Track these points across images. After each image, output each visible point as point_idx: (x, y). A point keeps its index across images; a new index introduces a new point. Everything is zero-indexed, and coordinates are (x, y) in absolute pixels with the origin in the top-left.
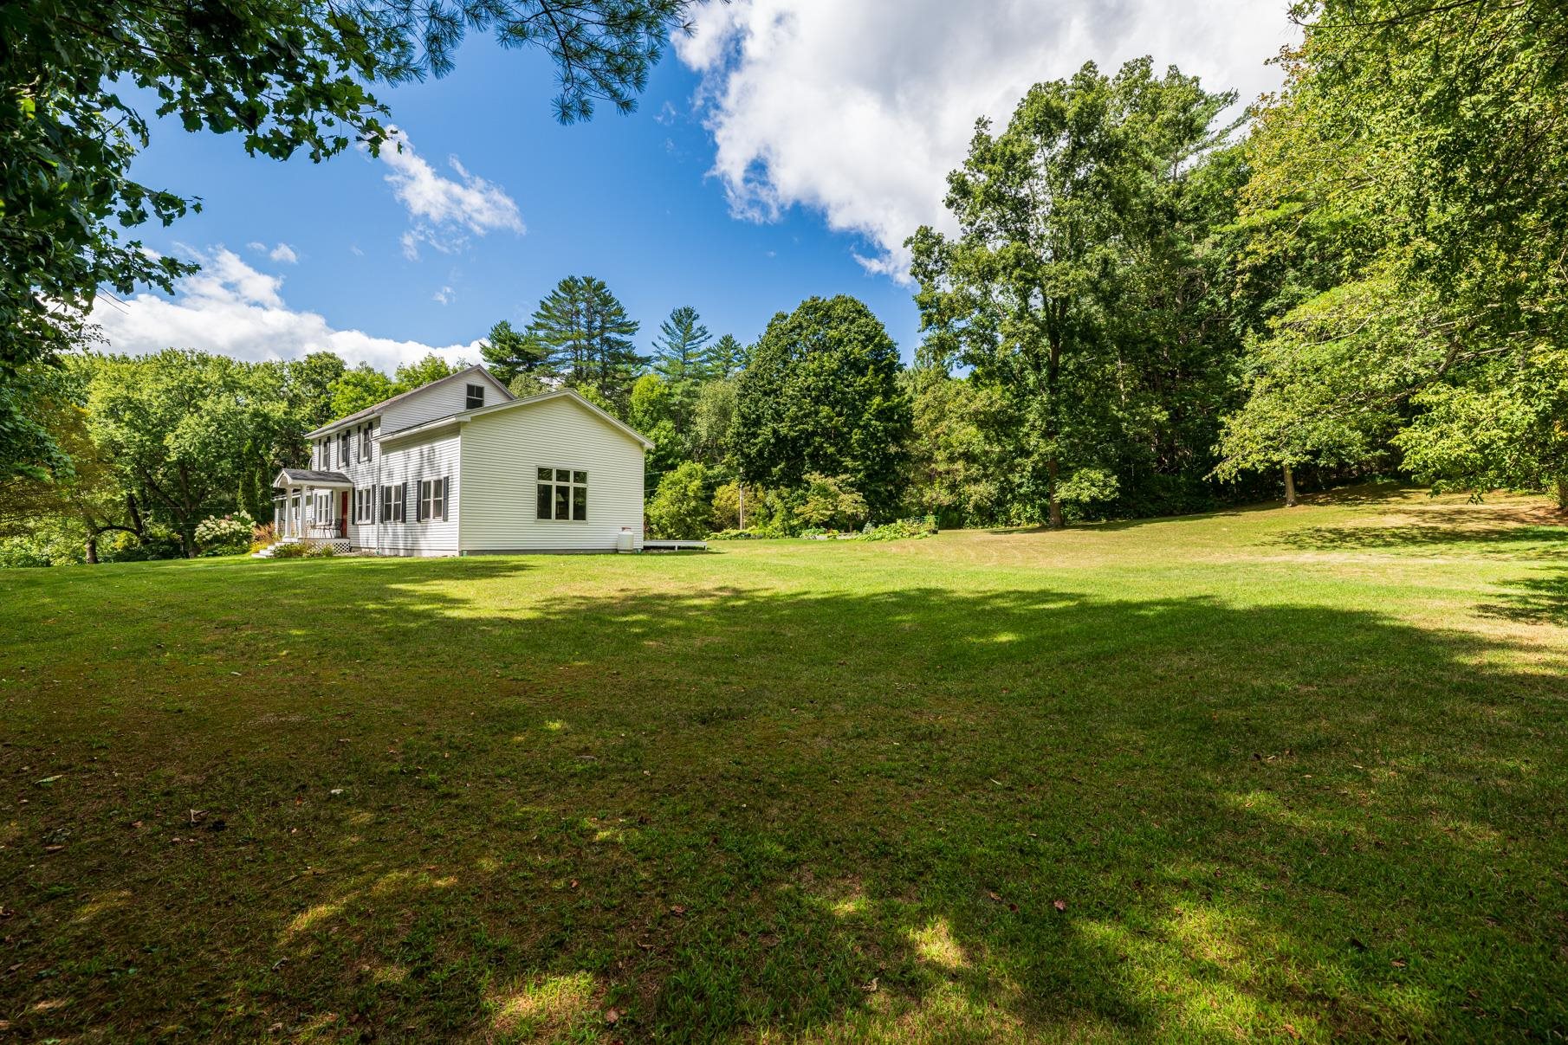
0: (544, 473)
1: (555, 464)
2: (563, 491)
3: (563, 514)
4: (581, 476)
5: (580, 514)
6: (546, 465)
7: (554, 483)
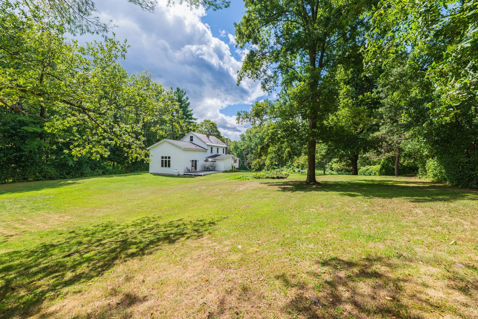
0: (162, 157)
1: (164, 156)
2: (166, 161)
3: (166, 166)
4: (169, 158)
5: (169, 166)
6: (163, 156)
7: (164, 159)
